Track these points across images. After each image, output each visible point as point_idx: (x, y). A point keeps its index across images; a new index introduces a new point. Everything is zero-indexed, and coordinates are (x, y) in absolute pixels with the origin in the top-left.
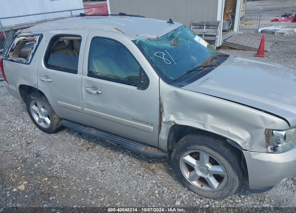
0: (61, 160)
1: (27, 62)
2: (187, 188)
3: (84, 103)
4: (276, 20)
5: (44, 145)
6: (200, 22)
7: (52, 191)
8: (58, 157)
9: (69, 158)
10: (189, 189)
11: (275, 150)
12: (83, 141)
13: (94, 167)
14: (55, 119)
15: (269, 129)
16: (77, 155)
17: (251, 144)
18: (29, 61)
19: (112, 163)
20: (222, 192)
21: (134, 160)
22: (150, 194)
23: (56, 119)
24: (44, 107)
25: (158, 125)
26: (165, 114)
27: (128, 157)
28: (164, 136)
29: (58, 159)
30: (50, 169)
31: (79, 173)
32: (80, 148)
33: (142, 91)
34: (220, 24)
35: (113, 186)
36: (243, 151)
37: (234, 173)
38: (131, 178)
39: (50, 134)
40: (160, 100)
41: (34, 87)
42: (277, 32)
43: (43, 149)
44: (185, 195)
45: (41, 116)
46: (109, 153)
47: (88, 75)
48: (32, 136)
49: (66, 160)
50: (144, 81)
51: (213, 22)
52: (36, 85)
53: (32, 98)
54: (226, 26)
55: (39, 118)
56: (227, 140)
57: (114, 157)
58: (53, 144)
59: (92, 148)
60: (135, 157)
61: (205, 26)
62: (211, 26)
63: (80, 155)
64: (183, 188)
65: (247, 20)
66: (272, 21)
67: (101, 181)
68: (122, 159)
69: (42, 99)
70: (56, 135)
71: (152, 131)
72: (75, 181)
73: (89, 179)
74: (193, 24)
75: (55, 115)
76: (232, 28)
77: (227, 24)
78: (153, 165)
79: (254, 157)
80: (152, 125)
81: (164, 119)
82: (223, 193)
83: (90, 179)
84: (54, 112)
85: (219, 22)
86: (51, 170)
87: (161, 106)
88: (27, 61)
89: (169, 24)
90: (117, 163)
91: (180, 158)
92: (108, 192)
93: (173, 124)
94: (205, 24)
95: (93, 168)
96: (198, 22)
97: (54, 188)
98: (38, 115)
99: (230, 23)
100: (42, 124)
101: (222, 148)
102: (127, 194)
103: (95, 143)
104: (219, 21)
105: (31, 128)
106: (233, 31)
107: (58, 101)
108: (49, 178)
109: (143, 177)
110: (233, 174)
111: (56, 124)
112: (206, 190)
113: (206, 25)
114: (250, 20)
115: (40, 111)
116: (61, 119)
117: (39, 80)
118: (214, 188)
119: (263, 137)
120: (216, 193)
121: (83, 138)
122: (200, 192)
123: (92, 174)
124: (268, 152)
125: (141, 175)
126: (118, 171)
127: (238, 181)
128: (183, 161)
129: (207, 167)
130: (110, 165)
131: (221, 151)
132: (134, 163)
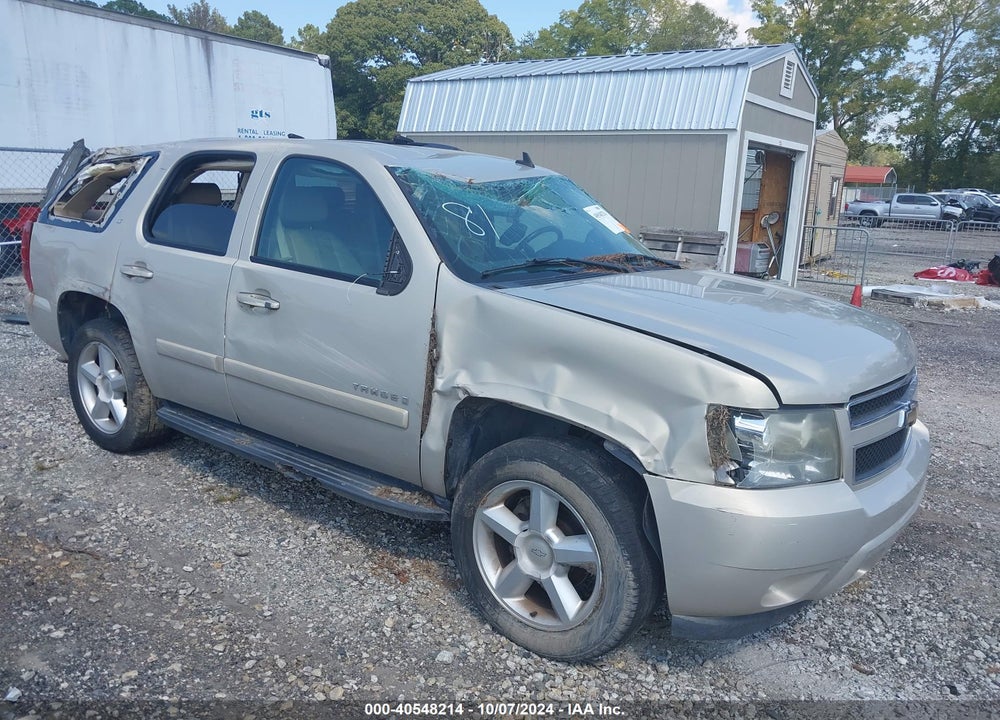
0: (124, 516)
1: (98, 226)
2: (491, 625)
3: (227, 343)
4: (930, 274)
5: (89, 477)
6: (665, 231)
7: (63, 583)
8: (119, 510)
9: (152, 515)
10: (497, 629)
11: (740, 477)
12: (213, 480)
13: (221, 545)
14: (142, 401)
15: (719, 406)
16: (178, 512)
17: (670, 455)
18: (103, 224)
19: (280, 541)
20: (587, 628)
21: (351, 543)
22: (367, 625)
23: (146, 401)
24: (117, 367)
25: (421, 402)
26: (443, 369)
27: (336, 532)
28: (435, 440)
29: (116, 512)
30: (79, 533)
31: (166, 553)
32: (196, 496)
33: (389, 297)
34: (727, 243)
35: (258, 594)
36: (645, 475)
37: (619, 554)
38: (324, 581)
39: (118, 456)
40: (433, 324)
41: (101, 296)
42: (920, 298)
43: (81, 488)
44: (476, 640)
45: (102, 396)
46: (280, 517)
47: (253, 259)
48: (62, 454)
49: (141, 518)
50: (399, 270)
51: (705, 234)
52: (106, 290)
53: (90, 333)
54: (757, 263)
55: (98, 402)
56: (606, 445)
57: (290, 527)
58: (116, 478)
59: (232, 500)
60: (358, 536)
61: (680, 245)
62: (700, 246)
63: (188, 513)
64: (478, 624)
65: (839, 266)
66: (916, 275)
67: (227, 577)
68: (314, 535)
69: (117, 337)
70: (138, 460)
71: (404, 423)
72: (145, 569)
73: (191, 569)
74: (645, 235)
75: (144, 391)
76: (776, 270)
77: (759, 257)
78: (407, 561)
79: (675, 497)
80: (405, 403)
81: (439, 383)
82: (591, 631)
83: (195, 569)
84: (144, 380)
85: (722, 236)
86: (82, 537)
87: (435, 340)
88: (99, 223)
89: (519, 167)
90: (294, 542)
91: (475, 511)
92: (235, 607)
93: (462, 396)
94: (680, 239)
95: (214, 545)
96: (660, 231)
97: (73, 576)
98: (96, 390)
99: (772, 254)
100: (102, 423)
101: (590, 470)
102: (292, 618)
103: (247, 489)
104: (723, 233)
105: (67, 436)
106: (778, 278)
107: (158, 340)
108: (69, 552)
109: (362, 583)
110: (617, 555)
111: (141, 420)
112: (543, 628)
113: (684, 243)
114: (849, 266)
115: (105, 377)
116: (160, 403)
117: (118, 274)
118: (567, 616)
119: (702, 429)
120: (571, 633)
121: (215, 475)
122: (525, 635)
123: (205, 558)
124: (718, 483)
125: (356, 580)
126: (288, 562)
127: (632, 584)
128: (484, 522)
129: (548, 541)
130: (272, 545)
131: (586, 479)
132: (347, 549)
